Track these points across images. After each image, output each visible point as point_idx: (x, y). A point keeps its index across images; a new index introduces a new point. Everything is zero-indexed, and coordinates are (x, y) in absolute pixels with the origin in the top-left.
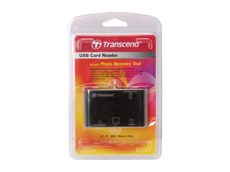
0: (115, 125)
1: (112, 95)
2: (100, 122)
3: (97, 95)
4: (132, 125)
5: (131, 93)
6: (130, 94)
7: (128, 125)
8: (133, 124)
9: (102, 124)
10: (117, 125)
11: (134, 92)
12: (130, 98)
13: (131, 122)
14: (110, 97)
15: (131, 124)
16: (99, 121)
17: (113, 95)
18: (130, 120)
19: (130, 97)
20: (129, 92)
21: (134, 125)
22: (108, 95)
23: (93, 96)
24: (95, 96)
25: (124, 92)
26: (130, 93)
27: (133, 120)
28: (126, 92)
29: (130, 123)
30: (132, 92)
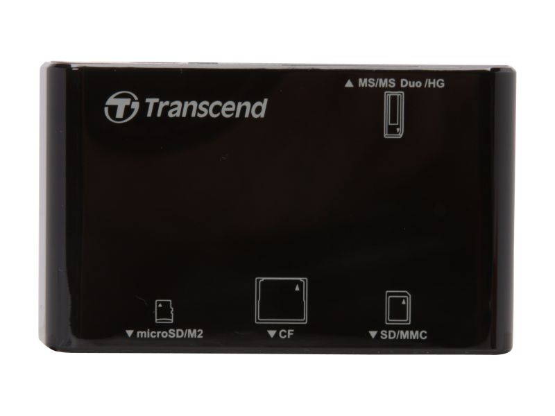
0: (272, 333)
1: (257, 109)
2: (164, 312)
3: (144, 107)
4: (404, 335)
5: (400, 95)
6: (394, 99)
7: (373, 334)
8: (412, 327)
9: (175, 326)
10: (290, 333)
11: (418, 84)
12: (392, 130)
13: (398, 311)
14: (242, 122)
15: (397, 328)
16: (158, 303)
17: (264, 105)
18: (389, 296)
19: (394, 128)
20: (383, 83)
21: (415, 335)
22: (229, 108)
23: (113, 109)
24: (128, 110)
25: (349, 84)
26: (388, 95)
27: (407, 301)
28: (363, 83)
29: (388, 320)
30: (405, 82)
